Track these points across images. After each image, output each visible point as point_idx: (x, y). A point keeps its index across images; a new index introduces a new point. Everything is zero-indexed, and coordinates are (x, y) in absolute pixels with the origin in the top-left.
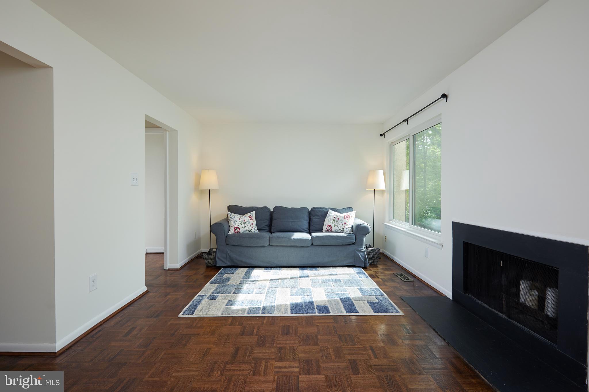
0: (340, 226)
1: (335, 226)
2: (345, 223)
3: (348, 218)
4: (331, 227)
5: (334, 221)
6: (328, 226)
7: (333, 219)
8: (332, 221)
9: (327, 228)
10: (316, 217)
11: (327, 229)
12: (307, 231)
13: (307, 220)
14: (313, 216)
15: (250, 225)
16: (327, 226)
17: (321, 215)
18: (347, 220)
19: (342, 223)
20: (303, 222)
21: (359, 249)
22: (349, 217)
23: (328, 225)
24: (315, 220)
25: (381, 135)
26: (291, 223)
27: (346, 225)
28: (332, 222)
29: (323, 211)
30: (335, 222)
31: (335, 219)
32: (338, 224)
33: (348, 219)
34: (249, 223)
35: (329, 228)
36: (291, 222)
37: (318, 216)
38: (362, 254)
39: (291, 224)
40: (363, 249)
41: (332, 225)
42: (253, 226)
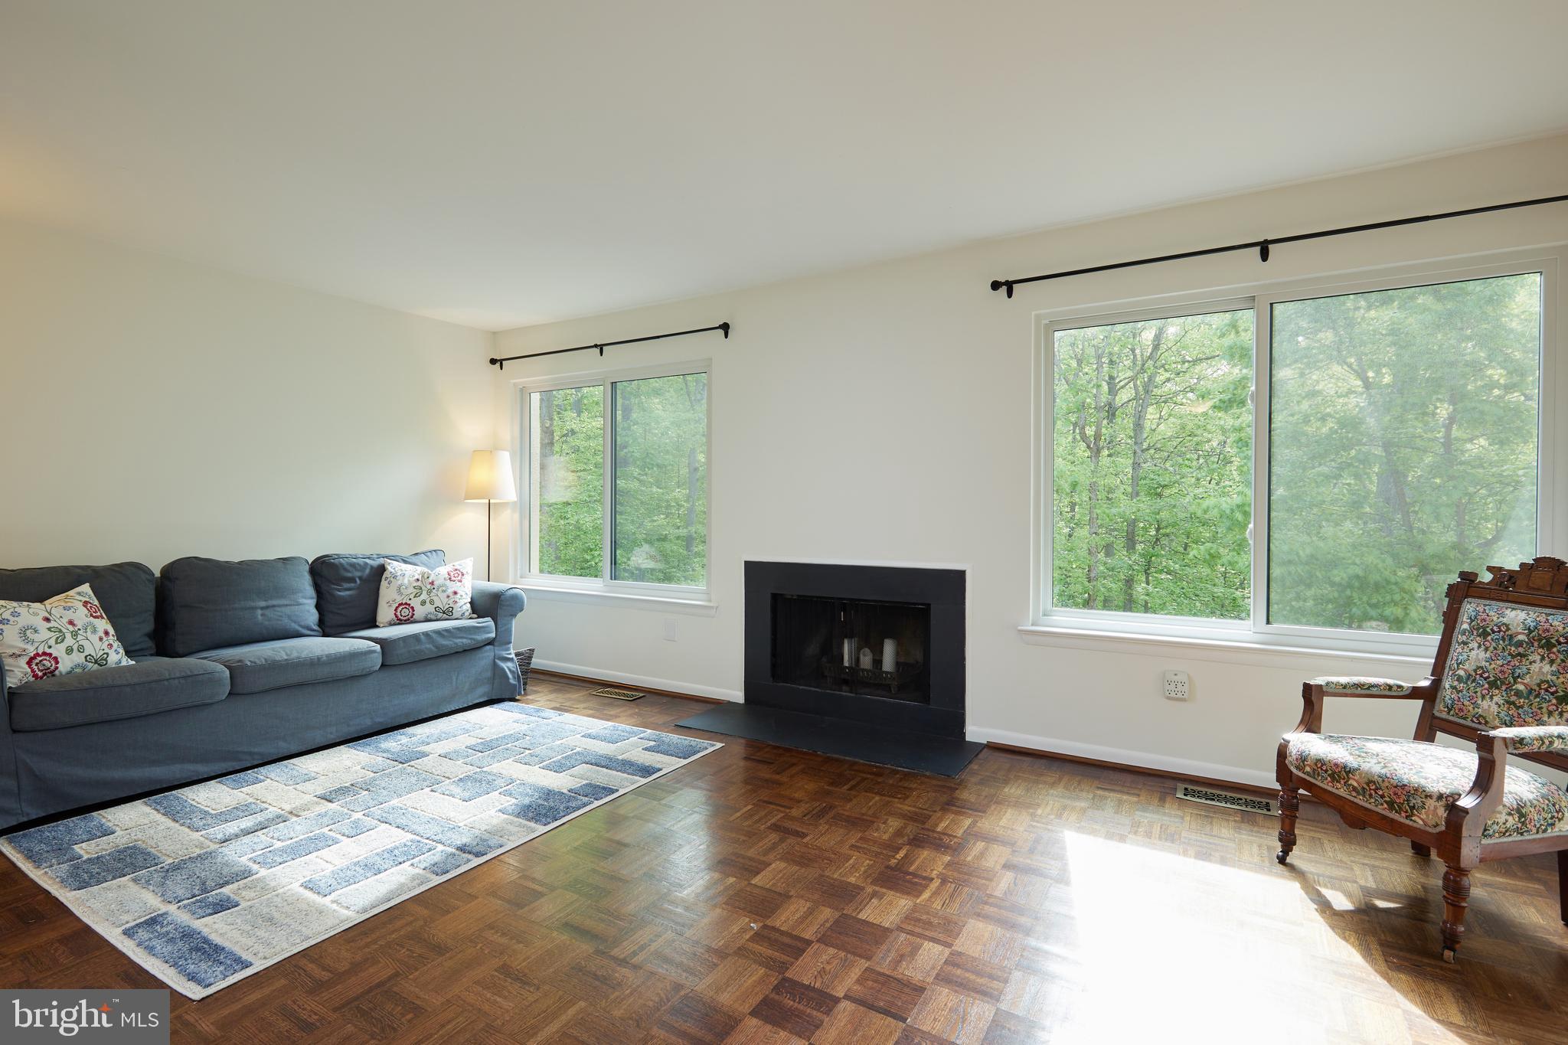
0: (441, 601)
1: (423, 603)
2: (455, 593)
3: (459, 578)
4: (412, 608)
5: (418, 591)
6: (400, 609)
7: (415, 584)
8: (411, 590)
9: (398, 614)
10: (346, 585)
11: (396, 617)
12: (318, 631)
13: (312, 598)
14: (334, 584)
15: (101, 639)
16: (397, 608)
17: (360, 578)
18: (459, 584)
19: (445, 595)
20: (304, 604)
21: (504, 654)
22: (463, 575)
23: (400, 605)
24: (339, 593)
25: (493, 361)
26: (259, 612)
27: (458, 596)
28: (414, 594)
29: (366, 564)
30: (424, 593)
31: (419, 584)
32: (435, 598)
33: (460, 581)
34: (94, 631)
35: (405, 612)
36: (262, 608)
37: (352, 580)
38: (510, 664)
39: (262, 615)
40: (510, 654)
41: (415, 603)
42: (111, 642)
